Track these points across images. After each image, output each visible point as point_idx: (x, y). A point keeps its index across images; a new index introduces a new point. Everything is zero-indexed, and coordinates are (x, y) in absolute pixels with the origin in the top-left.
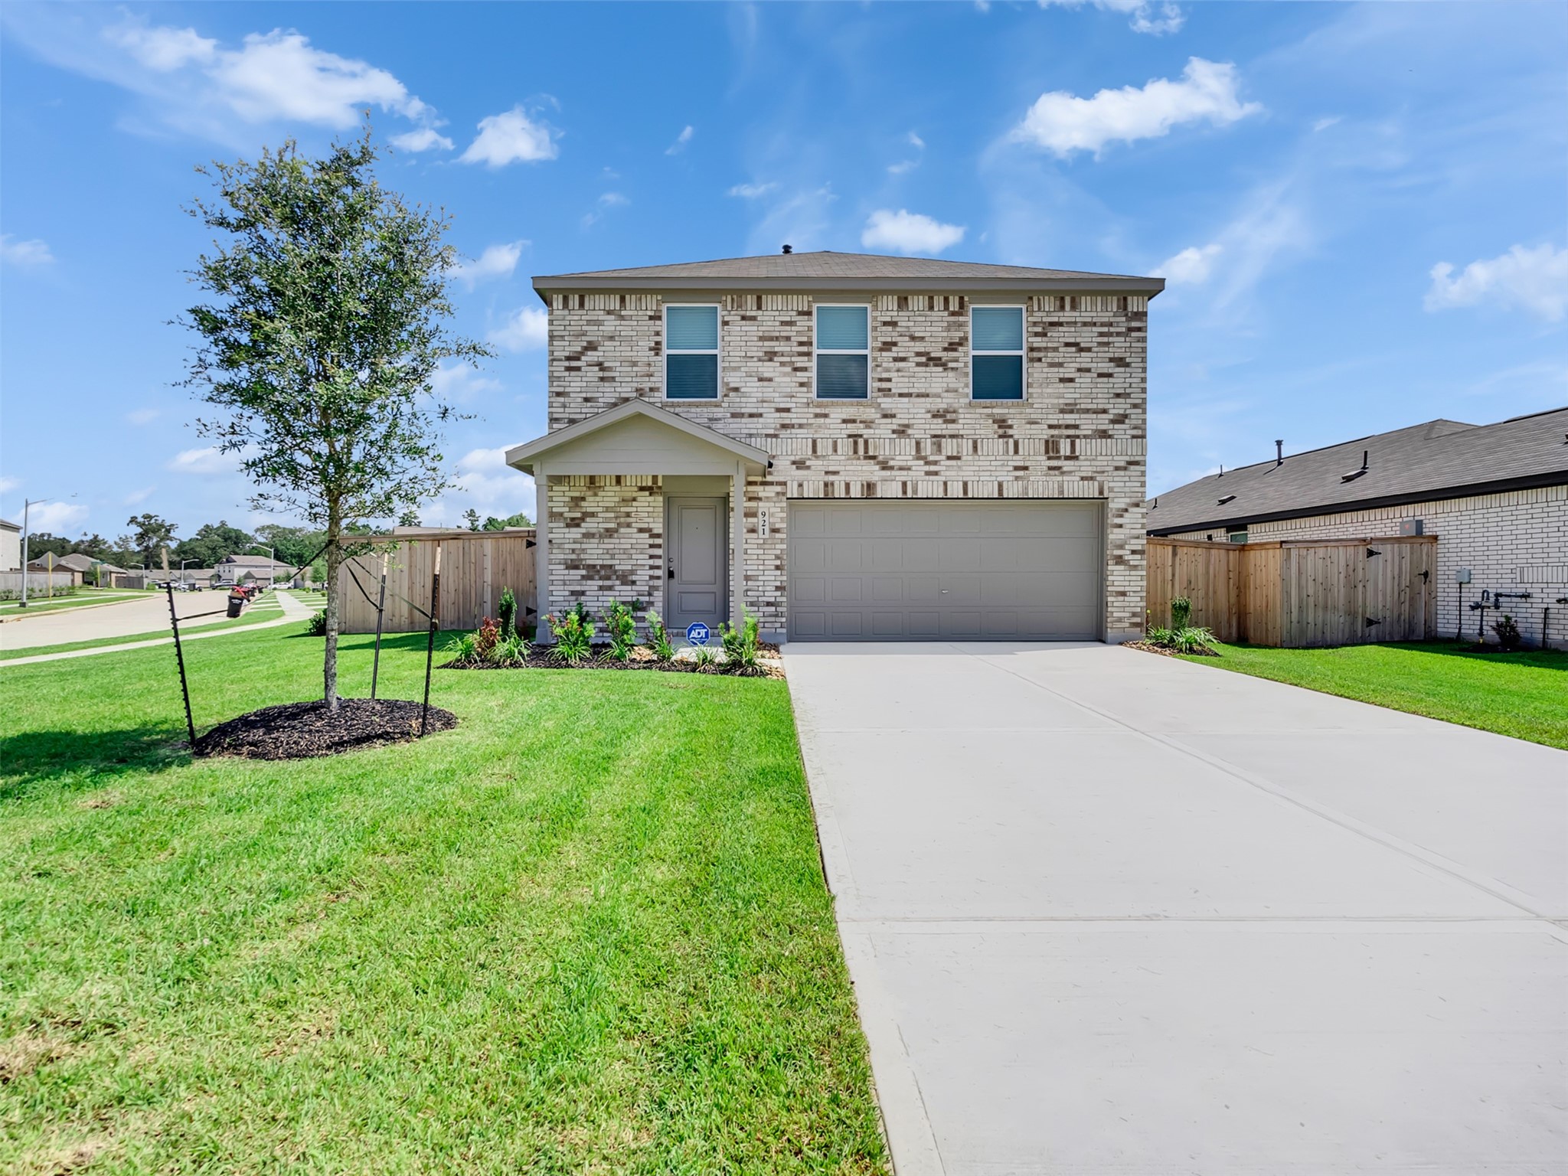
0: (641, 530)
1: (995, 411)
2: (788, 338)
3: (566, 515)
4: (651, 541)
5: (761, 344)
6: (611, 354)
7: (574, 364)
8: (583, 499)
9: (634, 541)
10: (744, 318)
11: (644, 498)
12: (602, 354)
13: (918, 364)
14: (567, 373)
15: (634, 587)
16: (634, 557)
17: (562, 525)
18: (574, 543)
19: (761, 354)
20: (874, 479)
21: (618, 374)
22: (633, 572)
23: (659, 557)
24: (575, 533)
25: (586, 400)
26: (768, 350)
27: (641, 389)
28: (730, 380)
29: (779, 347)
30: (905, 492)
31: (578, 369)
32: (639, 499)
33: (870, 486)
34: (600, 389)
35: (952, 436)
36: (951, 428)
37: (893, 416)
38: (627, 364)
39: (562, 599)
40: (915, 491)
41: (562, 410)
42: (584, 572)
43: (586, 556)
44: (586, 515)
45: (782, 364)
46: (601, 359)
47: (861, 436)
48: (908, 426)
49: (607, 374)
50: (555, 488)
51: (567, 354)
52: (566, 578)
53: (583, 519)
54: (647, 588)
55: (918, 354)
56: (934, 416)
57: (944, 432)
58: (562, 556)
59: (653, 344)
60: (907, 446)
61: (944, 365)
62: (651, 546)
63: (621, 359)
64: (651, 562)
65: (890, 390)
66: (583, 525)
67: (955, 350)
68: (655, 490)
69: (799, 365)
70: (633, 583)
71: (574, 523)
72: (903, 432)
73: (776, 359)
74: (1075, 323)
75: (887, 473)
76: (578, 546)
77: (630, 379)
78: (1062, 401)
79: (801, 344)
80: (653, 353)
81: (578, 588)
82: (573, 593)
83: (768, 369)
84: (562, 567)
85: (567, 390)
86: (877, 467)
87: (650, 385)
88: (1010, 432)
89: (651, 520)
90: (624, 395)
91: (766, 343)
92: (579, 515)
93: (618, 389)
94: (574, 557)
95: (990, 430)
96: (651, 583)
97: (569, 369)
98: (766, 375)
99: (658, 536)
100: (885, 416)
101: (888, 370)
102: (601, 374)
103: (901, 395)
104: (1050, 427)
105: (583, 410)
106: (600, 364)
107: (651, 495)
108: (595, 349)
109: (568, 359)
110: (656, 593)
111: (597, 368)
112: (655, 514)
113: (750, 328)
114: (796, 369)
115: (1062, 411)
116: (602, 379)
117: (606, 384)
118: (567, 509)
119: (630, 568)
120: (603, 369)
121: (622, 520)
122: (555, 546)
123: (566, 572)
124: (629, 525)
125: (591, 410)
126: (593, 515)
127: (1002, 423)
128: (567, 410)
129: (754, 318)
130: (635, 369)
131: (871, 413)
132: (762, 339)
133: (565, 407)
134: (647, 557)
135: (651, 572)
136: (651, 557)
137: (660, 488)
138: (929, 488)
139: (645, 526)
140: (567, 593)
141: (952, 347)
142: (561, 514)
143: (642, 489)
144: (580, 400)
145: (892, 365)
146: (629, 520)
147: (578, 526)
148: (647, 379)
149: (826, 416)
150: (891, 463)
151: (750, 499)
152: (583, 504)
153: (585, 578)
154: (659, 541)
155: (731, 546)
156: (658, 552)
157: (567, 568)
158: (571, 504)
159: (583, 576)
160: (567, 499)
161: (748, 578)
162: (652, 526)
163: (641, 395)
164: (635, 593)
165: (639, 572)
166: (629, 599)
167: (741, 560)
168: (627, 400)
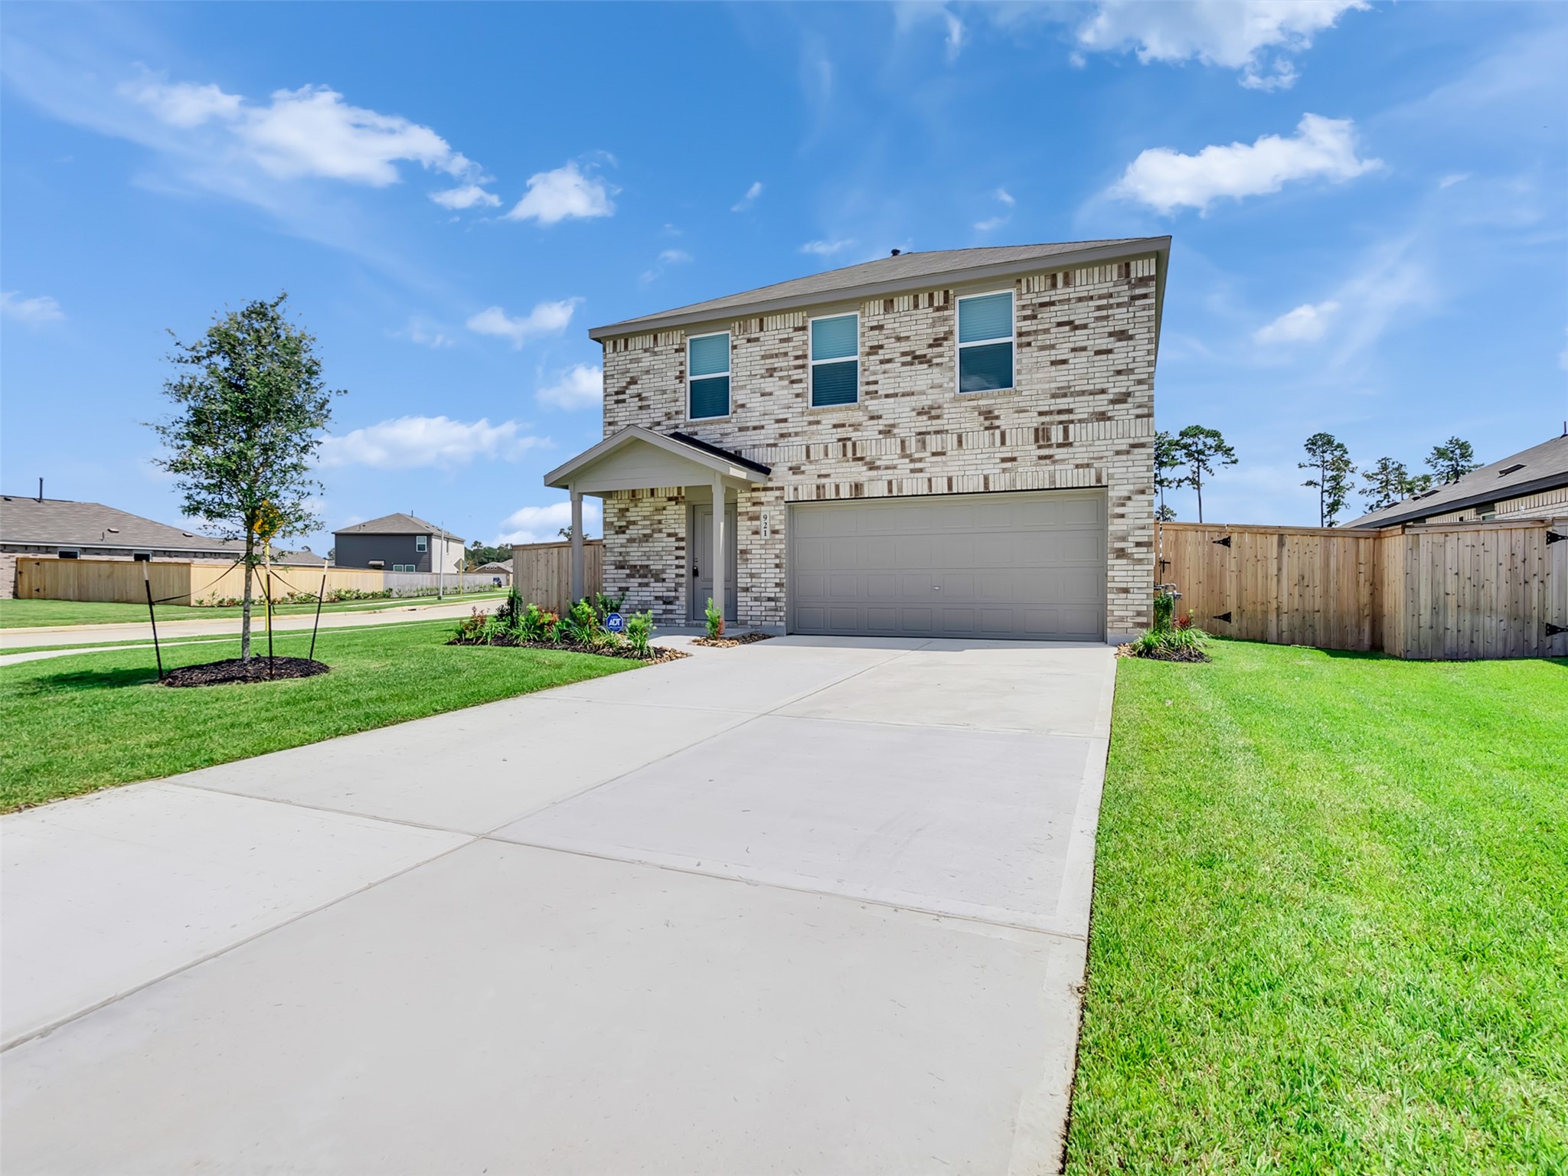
0: (669, 535)
1: (981, 402)
2: (786, 354)
3: (616, 524)
4: (677, 544)
5: (763, 362)
6: (647, 386)
7: (621, 397)
8: (627, 510)
9: (664, 544)
10: (749, 341)
11: (672, 507)
12: (640, 386)
13: (904, 364)
14: (616, 406)
15: (665, 584)
16: (664, 558)
17: (613, 532)
18: (621, 547)
19: (763, 371)
20: (861, 479)
21: (651, 402)
22: (663, 571)
23: (683, 558)
24: (622, 539)
26: (769, 366)
27: (669, 413)
28: (738, 397)
29: (778, 363)
30: (890, 491)
31: (624, 401)
32: (668, 508)
33: (858, 487)
34: (639, 417)
35: (937, 432)
36: (936, 425)
37: (880, 417)
38: (659, 393)
39: (613, 593)
40: (900, 489)
42: (628, 571)
43: (630, 558)
44: (629, 523)
45: (781, 378)
46: (640, 391)
47: (849, 439)
48: (893, 426)
49: (645, 403)
51: (616, 389)
52: (616, 576)
53: (627, 527)
54: (673, 585)
55: (904, 354)
56: (919, 414)
57: (929, 429)
58: (613, 558)
59: (678, 374)
60: (892, 445)
61: (929, 362)
62: (677, 548)
63: (654, 389)
64: (677, 562)
65: (876, 392)
66: (627, 532)
67: (940, 345)
68: (680, 500)
69: (796, 377)
70: (664, 580)
71: (621, 530)
72: (889, 431)
73: (775, 374)
74: (1069, 300)
75: (874, 473)
76: (623, 550)
77: (660, 406)
78: (1054, 385)
79: (797, 358)
80: (678, 381)
81: (624, 585)
82: (621, 589)
83: (769, 385)
84: (613, 567)
85: (616, 419)
86: (865, 468)
87: (676, 409)
88: (997, 423)
89: (677, 526)
90: (656, 420)
91: (768, 361)
92: (624, 524)
93: (652, 415)
94: (621, 558)
95: (976, 422)
96: (677, 580)
97: (617, 402)
98: (768, 390)
99: (682, 539)
100: (872, 418)
101: (875, 373)
102: (639, 404)
103: (887, 396)
104: (1041, 414)
107: (676, 504)
108: (636, 383)
109: (617, 393)
110: (680, 589)
111: (637, 399)
112: (680, 521)
113: (756, 349)
114: (793, 382)
115: (1054, 396)
116: (641, 408)
117: (644, 412)
118: (616, 519)
119: (661, 567)
120: (642, 399)
121: (655, 526)
122: (609, 550)
123: (616, 571)
124: (660, 531)
126: (634, 523)
127: (988, 415)
129: (757, 340)
130: (665, 396)
131: (859, 416)
132: (764, 357)
134: (674, 558)
135: (677, 571)
136: (677, 558)
137: (683, 497)
138: (914, 485)
139: (672, 531)
140: (616, 589)
141: (937, 343)
142: (612, 523)
143: (670, 499)
145: (878, 367)
146: (661, 526)
147: (624, 532)
148: (673, 404)
149: (818, 423)
150: (878, 463)
151: (754, 504)
152: (628, 514)
153: (629, 576)
154: (683, 544)
155: (739, 547)
156: (682, 553)
157: (616, 568)
158: (619, 515)
159: (627, 575)
160: (616, 511)
161: (752, 576)
162: (677, 531)
163: (669, 419)
164: (665, 589)
165: (668, 571)
166: (661, 594)
167: (747, 560)
168: (658, 424)
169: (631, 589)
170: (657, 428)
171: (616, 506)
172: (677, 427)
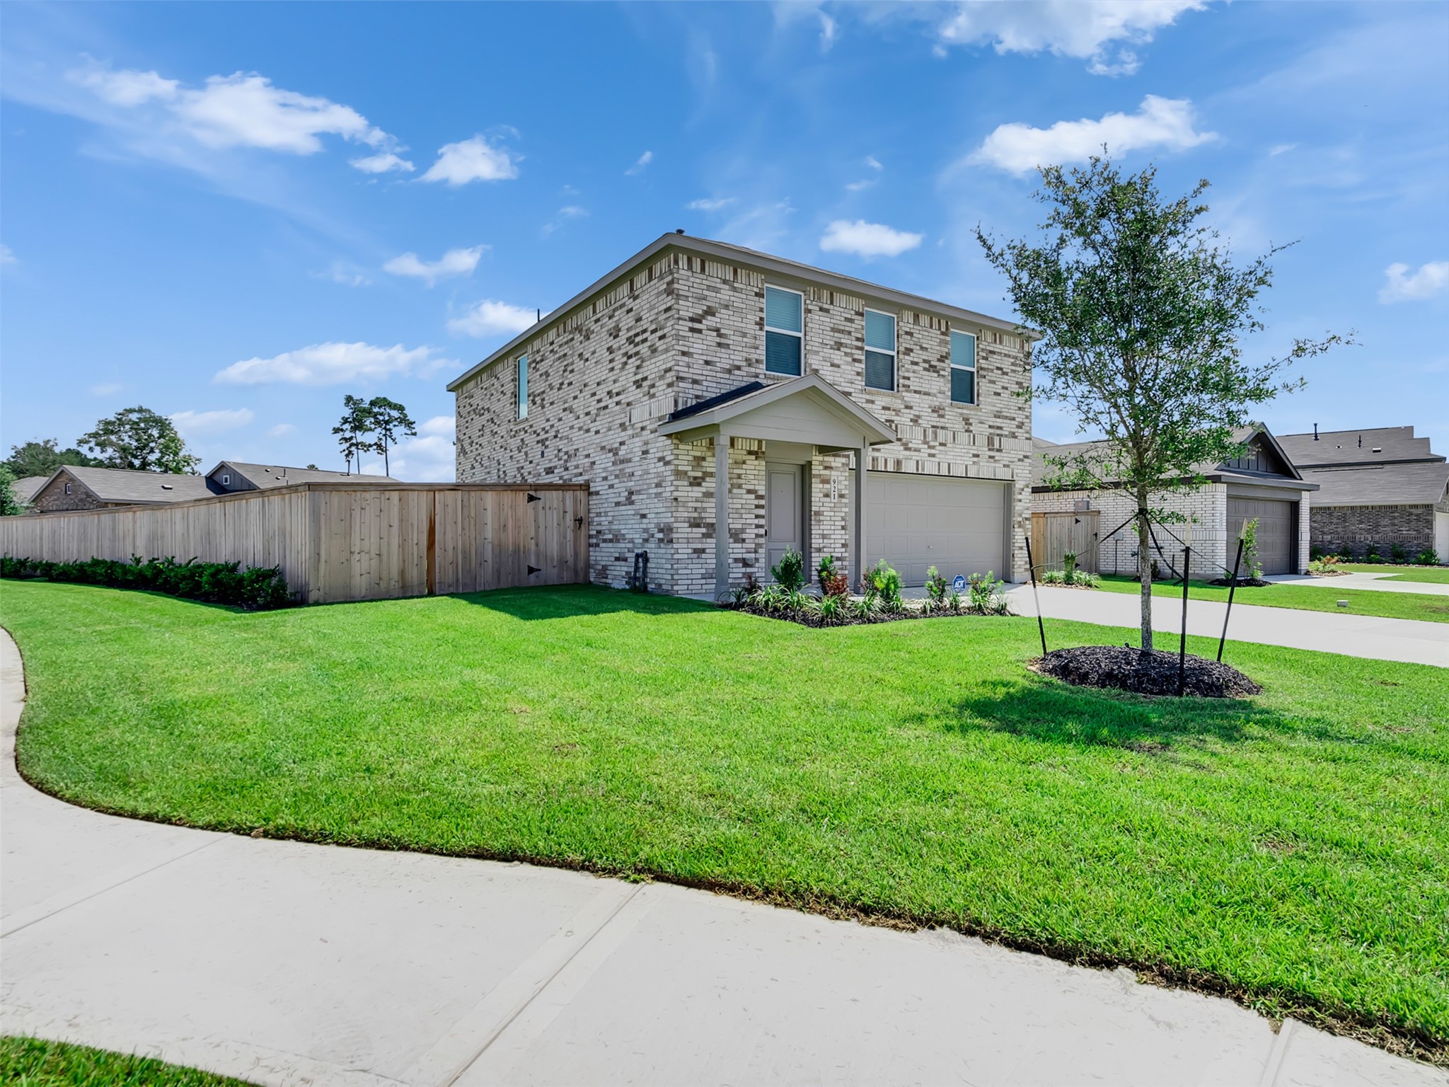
0: (749, 492)
1: (965, 411)
2: (849, 333)
3: (690, 474)
4: (756, 502)
5: (832, 334)
6: (726, 322)
7: (697, 326)
8: (704, 459)
9: (744, 502)
10: (821, 309)
11: (752, 462)
12: (718, 320)
13: (925, 369)
14: (690, 334)
15: (745, 545)
16: (744, 516)
17: (686, 483)
18: (696, 501)
19: (832, 343)
20: (901, 457)
21: (731, 342)
22: (743, 531)
23: (762, 517)
24: (697, 492)
25: (707, 363)
26: (837, 340)
27: (750, 360)
28: (813, 362)
29: (844, 339)
30: (917, 469)
31: (700, 331)
32: (748, 462)
33: (898, 463)
34: (718, 354)
35: (943, 428)
36: (941, 422)
37: (911, 408)
38: (738, 334)
39: (686, 556)
40: (923, 469)
41: (686, 369)
42: (704, 530)
43: (706, 515)
44: (707, 474)
45: (846, 354)
46: (718, 326)
47: (893, 421)
48: (919, 417)
49: (723, 341)
50: (681, 447)
51: (691, 315)
52: (690, 536)
53: (703, 479)
54: (753, 546)
55: (925, 361)
56: (933, 411)
57: (939, 424)
58: (686, 515)
59: (758, 319)
60: (918, 432)
61: (938, 372)
62: (757, 507)
63: (734, 328)
64: (756, 521)
65: (909, 386)
66: (703, 484)
67: (943, 362)
68: (760, 454)
69: (856, 357)
70: (743, 541)
71: (696, 482)
72: (916, 421)
73: (842, 349)
74: (1001, 353)
75: (907, 453)
76: (699, 505)
77: (740, 349)
78: (995, 409)
79: (858, 339)
80: (758, 327)
81: (699, 546)
82: (696, 551)
83: (838, 357)
84: (687, 525)
85: (691, 350)
86: (902, 448)
87: (755, 356)
88: (971, 428)
89: (756, 482)
90: (736, 363)
91: (836, 335)
92: (700, 474)
93: (732, 357)
94: (696, 515)
95: (960, 426)
96: (757, 541)
97: (692, 330)
98: (836, 362)
99: (761, 497)
100: (907, 407)
101: (908, 371)
102: (718, 340)
103: (915, 392)
104: (990, 427)
105: (705, 373)
106: (718, 330)
107: (756, 459)
108: (713, 315)
109: (692, 320)
110: (760, 550)
111: (715, 334)
112: (760, 477)
113: (825, 318)
114: (855, 360)
115: (995, 416)
116: (719, 345)
117: (723, 350)
118: (690, 468)
119: (740, 526)
120: (720, 335)
121: (735, 481)
122: (681, 504)
123: (690, 530)
124: (740, 486)
125: (711, 373)
126: (711, 475)
127: (967, 421)
128: (691, 370)
129: (827, 311)
130: (745, 340)
131: (898, 404)
132: (833, 330)
133: (689, 367)
134: (753, 516)
135: (756, 531)
136: (757, 517)
137: (763, 453)
138: (930, 468)
139: (752, 487)
140: (690, 551)
141: (942, 359)
142: (686, 473)
143: (750, 453)
144: (702, 362)
145: (910, 367)
146: (741, 481)
147: (699, 485)
148: (753, 351)
149: (872, 402)
150: (910, 445)
151: (826, 468)
152: (704, 464)
153: (705, 536)
154: (762, 502)
155: (813, 509)
156: (762, 512)
157: (690, 526)
158: (694, 464)
159: (703, 534)
160: (691, 458)
161: (824, 537)
162: (757, 488)
163: (749, 365)
164: (744, 551)
165: (748, 531)
166: (740, 556)
167: (820, 521)
168: (739, 368)
169: (707, 551)
170: (737, 372)
171: (691, 453)
172: (757, 376)
